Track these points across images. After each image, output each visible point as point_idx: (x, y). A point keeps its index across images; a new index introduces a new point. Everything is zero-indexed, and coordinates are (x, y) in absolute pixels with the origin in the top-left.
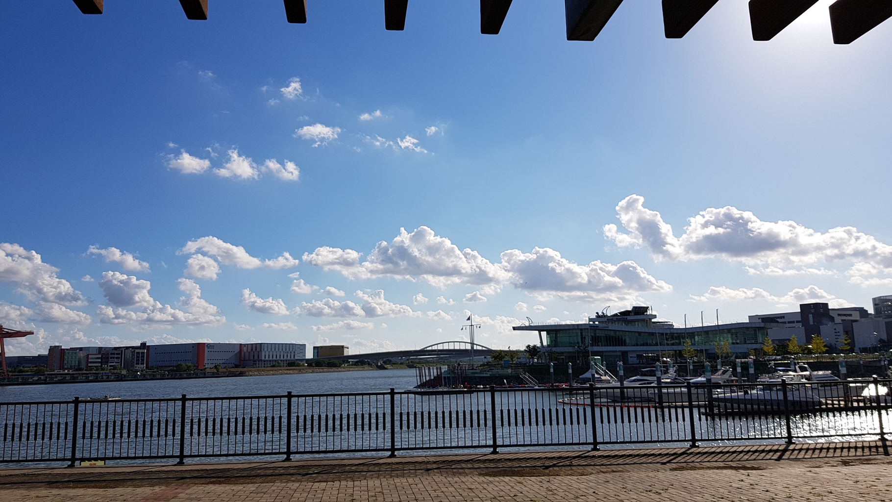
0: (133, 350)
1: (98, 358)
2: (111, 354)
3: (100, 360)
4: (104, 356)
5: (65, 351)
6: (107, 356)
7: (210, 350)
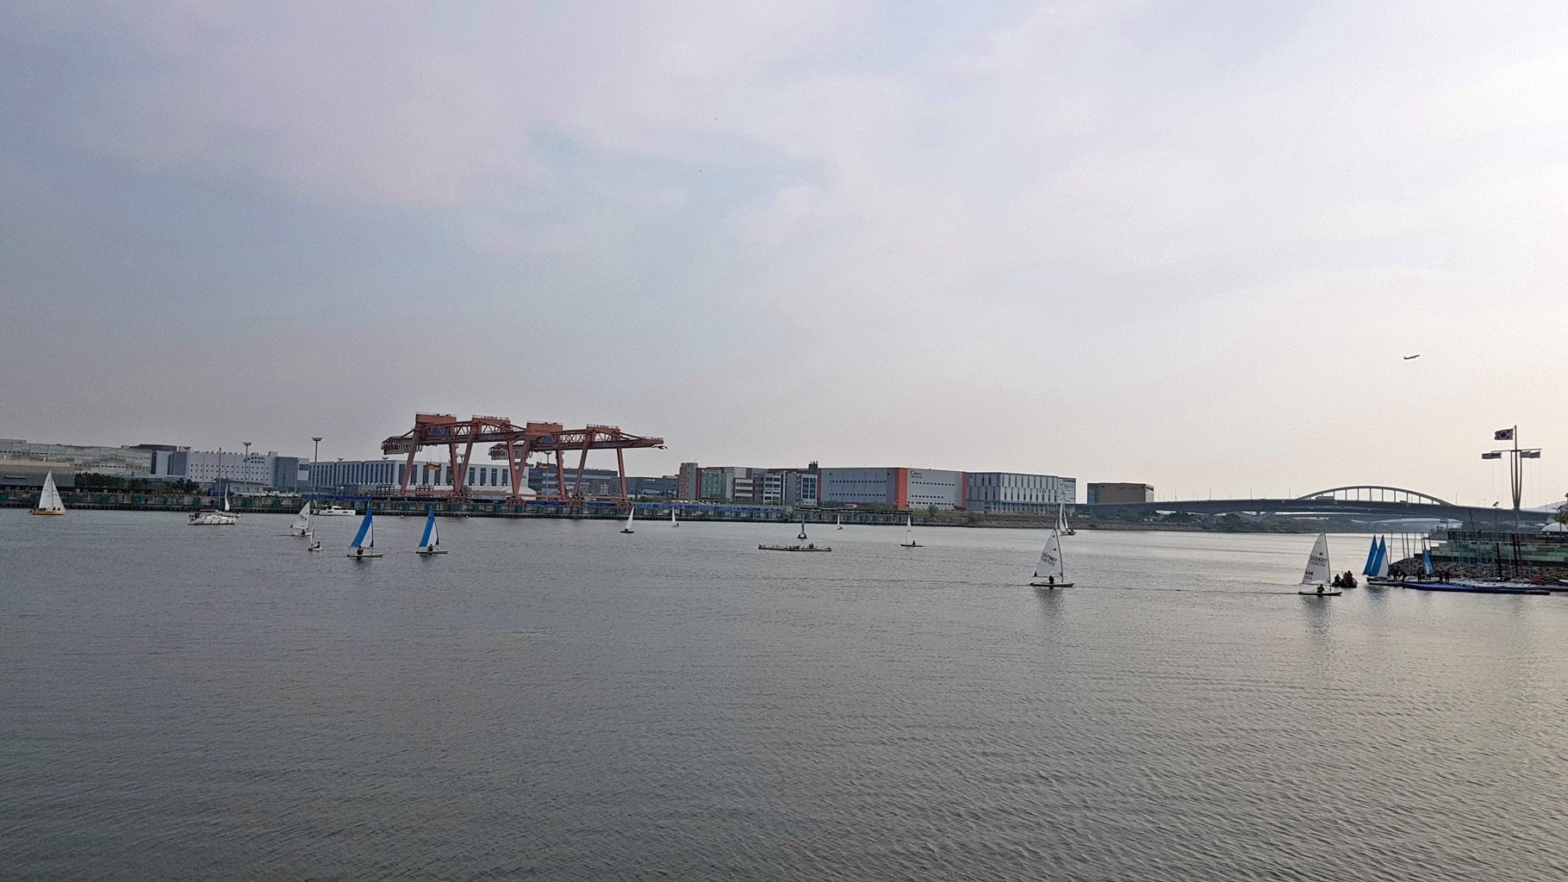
0: (798, 475)
1: (749, 485)
2: (768, 479)
3: (751, 488)
4: (757, 482)
5: (703, 471)
6: (761, 482)
7: (915, 480)
